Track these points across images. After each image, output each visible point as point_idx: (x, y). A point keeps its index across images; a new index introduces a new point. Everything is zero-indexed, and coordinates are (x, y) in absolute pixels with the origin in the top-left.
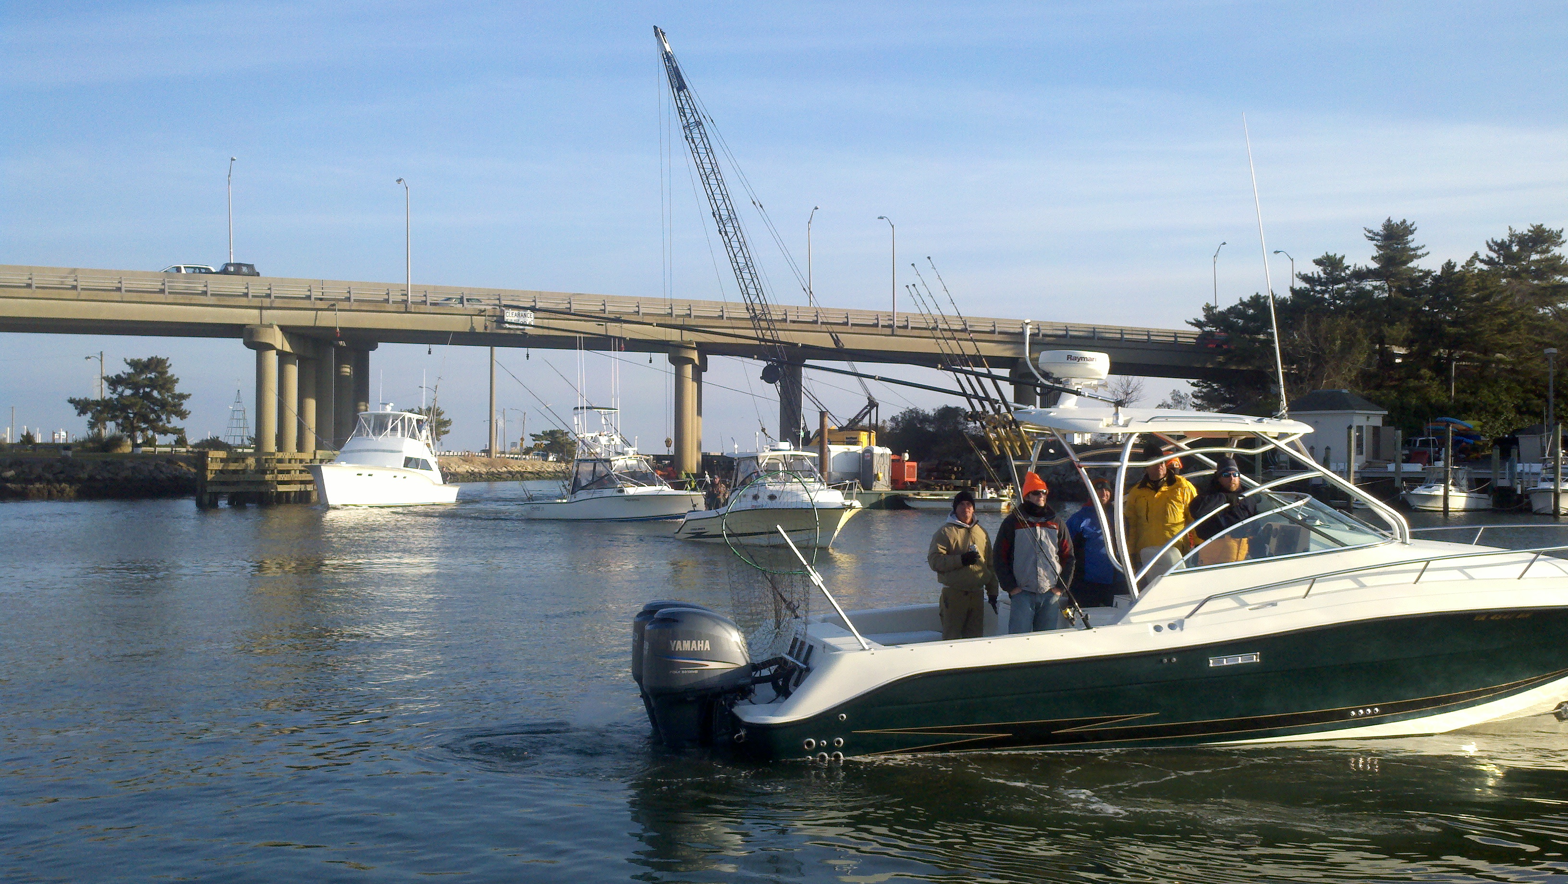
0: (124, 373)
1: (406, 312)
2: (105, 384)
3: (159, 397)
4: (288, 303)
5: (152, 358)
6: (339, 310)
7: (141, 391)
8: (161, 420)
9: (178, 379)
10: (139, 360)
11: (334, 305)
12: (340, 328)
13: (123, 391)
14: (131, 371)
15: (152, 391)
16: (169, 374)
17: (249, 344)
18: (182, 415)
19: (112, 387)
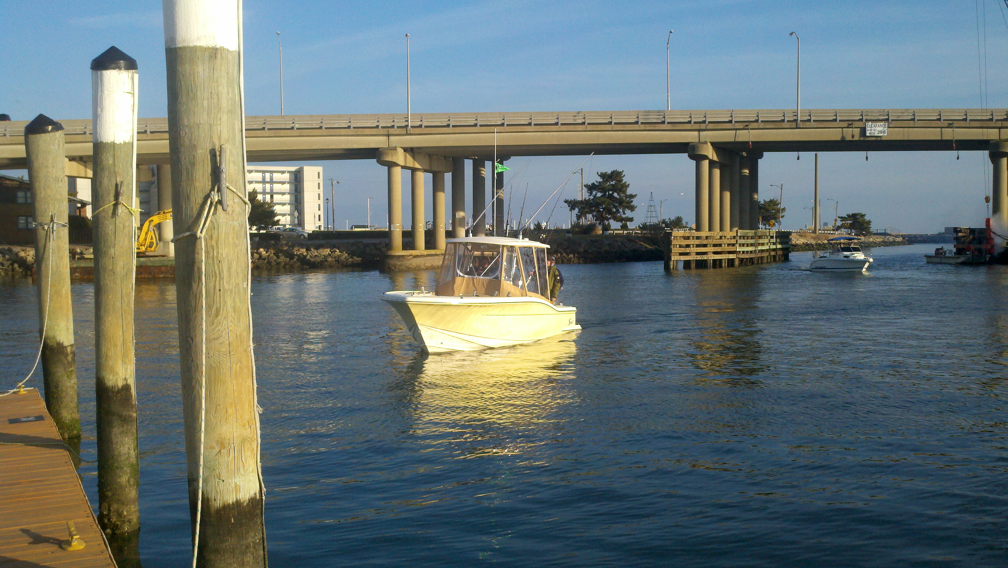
0: (597, 182)
1: (797, 128)
2: (585, 189)
3: (618, 197)
4: (717, 125)
5: (614, 171)
6: (752, 129)
7: (607, 194)
8: (619, 212)
9: (629, 185)
10: (606, 173)
11: (747, 126)
12: (751, 142)
13: (596, 194)
14: (601, 180)
15: (613, 193)
16: (623, 182)
17: (692, 157)
18: (632, 208)
19: (589, 192)
